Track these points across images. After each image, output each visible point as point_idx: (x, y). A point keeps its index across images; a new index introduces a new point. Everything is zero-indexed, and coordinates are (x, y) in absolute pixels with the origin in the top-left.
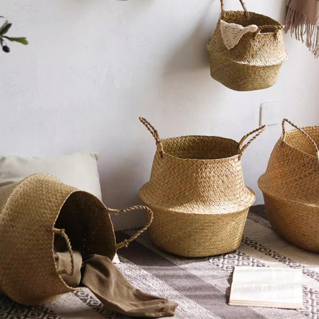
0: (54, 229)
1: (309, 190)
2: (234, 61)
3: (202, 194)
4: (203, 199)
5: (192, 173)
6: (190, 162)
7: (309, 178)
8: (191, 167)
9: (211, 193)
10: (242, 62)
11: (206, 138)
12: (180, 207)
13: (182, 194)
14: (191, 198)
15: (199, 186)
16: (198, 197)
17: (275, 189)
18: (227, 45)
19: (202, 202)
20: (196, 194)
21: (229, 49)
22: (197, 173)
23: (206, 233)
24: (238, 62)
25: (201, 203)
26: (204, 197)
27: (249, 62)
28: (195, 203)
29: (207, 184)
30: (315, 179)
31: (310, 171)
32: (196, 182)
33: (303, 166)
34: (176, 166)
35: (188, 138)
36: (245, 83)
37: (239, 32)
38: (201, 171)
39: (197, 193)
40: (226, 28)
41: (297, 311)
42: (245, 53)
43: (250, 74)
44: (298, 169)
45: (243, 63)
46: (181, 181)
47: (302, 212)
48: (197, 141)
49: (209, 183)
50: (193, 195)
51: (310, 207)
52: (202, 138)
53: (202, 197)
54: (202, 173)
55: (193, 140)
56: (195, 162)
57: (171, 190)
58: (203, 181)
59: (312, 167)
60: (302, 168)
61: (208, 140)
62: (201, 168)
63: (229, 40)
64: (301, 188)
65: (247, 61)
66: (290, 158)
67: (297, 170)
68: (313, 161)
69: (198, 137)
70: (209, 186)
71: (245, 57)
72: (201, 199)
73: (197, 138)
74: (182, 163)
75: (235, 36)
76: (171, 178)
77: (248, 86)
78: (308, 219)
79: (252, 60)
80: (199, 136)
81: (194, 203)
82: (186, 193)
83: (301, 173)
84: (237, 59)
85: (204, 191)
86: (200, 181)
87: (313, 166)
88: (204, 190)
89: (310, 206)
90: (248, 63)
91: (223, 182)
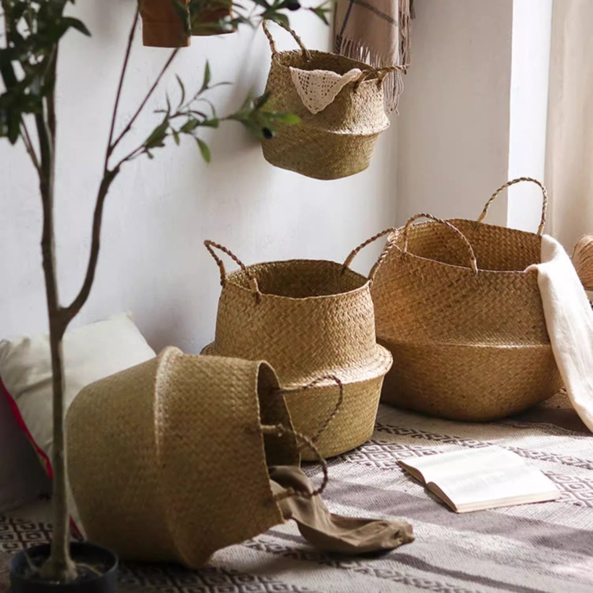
0: (262, 427)
1: (468, 323)
2: (329, 131)
3: (337, 352)
4: (338, 359)
5: (318, 319)
6: (313, 302)
7: (463, 303)
8: (316, 310)
9: (349, 347)
10: (341, 131)
11: (281, 264)
12: (307, 378)
13: (305, 356)
14: (321, 361)
15: (331, 338)
16: (331, 357)
17: (405, 330)
18: (310, 106)
19: (338, 364)
20: (327, 353)
21: (315, 112)
22: (326, 319)
23: (346, 414)
24: (336, 132)
25: (336, 366)
26: (340, 357)
27: (351, 130)
28: (329, 367)
29: (342, 333)
30: (476, 303)
31: (464, 292)
32: (325, 334)
33: (449, 286)
34: (288, 312)
35: (255, 269)
36: (341, 165)
37: (335, 83)
38: (330, 313)
39: (329, 350)
40: (308, 78)
41: (558, 502)
42: (343, 117)
43: (350, 150)
44: (441, 292)
45: (343, 133)
46: (301, 336)
47: (460, 359)
48: (267, 271)
49: (344, 332)
50: (323, 356)
51: (478, 349)
52: (274, 265)
53: (336, 357)
54: (332, 317)
55: (262, 270)
56: (320, 301)
57: (284, 352)
58: (337, 329)
59: (465, 285)
60: (447, 289)
61: (283, 268)
62: (330, 309)
63: (314, 98)
64: (453, 321)
65: (348, 128)
66: (422, 277)
67: (440, 294)
68: (464, 276)
69: (269, 265)
70: (345, 337)
71: (344, 122)
72: (336, 359)
73: (267, 266)
74: (299, 306)
75: (328, 91)
76: (284, 333)
77: (345, 169)
78: (471, 369)
79: (354, 126)
80: (269, 263)
81: (326, 368)
82: (312, 354)
83: (449, 298)
84: (332, 127)
85: (338, 347)
86: (332, 331)
87: (466, 283)
88: (339, 344)
89: (479, 347)
90: (351, 132)
91: (361, 328)
